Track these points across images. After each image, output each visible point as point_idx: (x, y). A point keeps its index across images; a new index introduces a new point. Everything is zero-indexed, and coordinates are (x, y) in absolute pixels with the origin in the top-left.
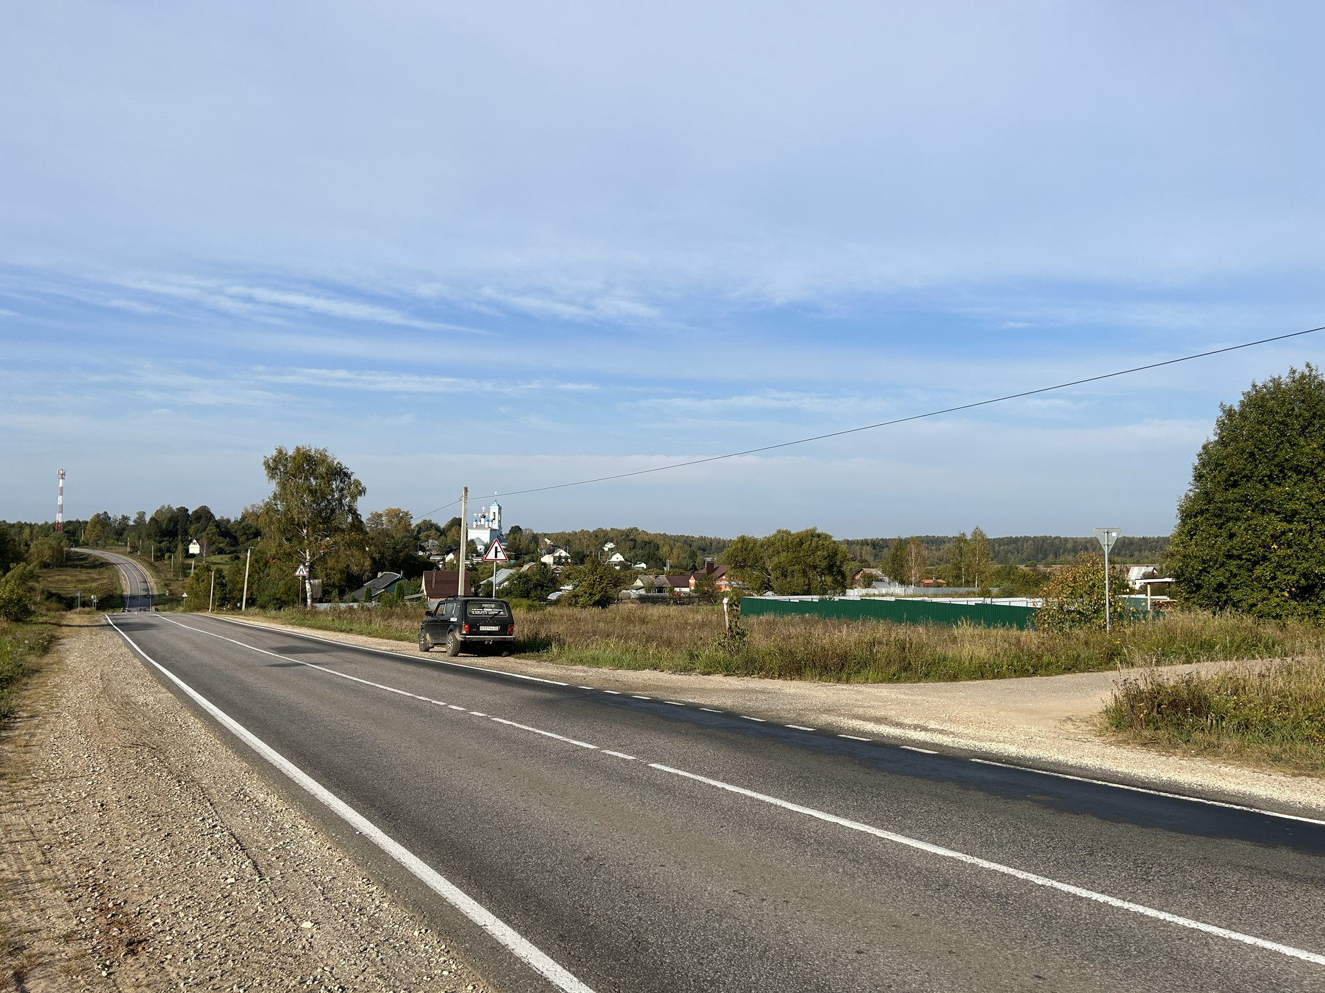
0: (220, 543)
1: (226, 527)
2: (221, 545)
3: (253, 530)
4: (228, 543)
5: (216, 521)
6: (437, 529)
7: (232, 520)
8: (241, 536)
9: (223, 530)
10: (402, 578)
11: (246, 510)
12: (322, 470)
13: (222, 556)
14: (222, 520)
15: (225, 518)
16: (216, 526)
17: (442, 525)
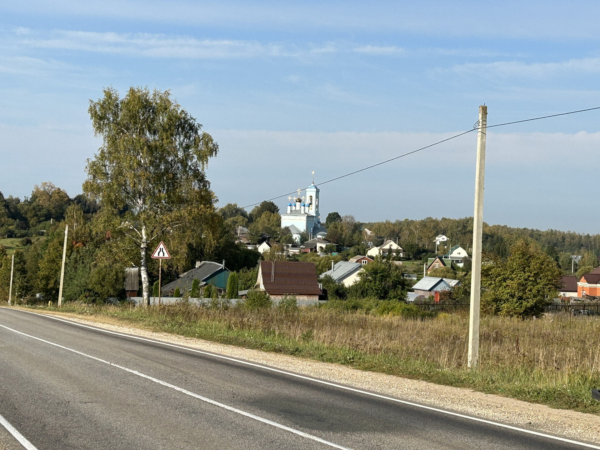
0: (9, 225)
1: (15, 208)
2: (11, 227)
3: (44, 211)
4: (18, 225)
5: (5, 201)
6: (244, 214)
7: (22, 200)
8: (32, 218)
9: (12, 210)
10: (225, 269)
11: (37, 189)
12: (162, 119)
13: (12, 239)
14: (11, 200)
15: (14, 197)
16: (4, 206)
17: (249, 211)
